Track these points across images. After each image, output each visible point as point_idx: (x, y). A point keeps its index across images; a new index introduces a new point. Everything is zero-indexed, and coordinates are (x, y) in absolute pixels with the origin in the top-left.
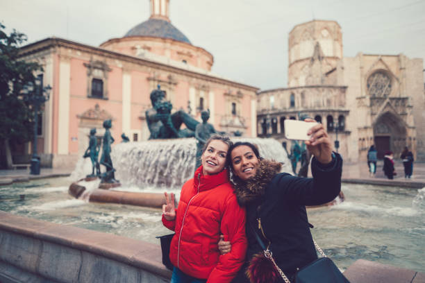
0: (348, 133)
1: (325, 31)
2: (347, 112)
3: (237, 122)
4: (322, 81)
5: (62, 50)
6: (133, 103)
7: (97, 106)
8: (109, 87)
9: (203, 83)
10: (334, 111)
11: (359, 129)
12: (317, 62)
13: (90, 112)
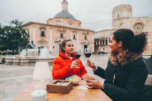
1: (125, 8)
3: (86, 42)
4: (119, 27)
5: (33, 25)
6: (53, 38)
7: (43, 39)
8: (46, 33)
9: (75, 30)
12: (118, 20)
13: (41, 40)
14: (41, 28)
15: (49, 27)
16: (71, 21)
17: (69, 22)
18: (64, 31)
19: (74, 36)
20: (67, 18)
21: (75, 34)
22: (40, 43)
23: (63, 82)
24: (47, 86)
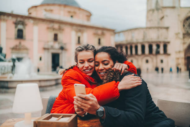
0: (169, 55)
2: (169, 42)
4: (158, 23)
5: (2, 17)
6: (39, 41)
7: (20, 43)
10: (160, 42)
11: (176, 52)
12: (156, 12)
13: (16, 46)
14: (16, 24)
15: (31, 21)
16: (72, 10)
17: (69, 12)
18: (60, 29)
19: (79, 38)
20: (65, 6)
21: (79, 34)
22: (14, 51)
23: (62, 116)
24: (35, 123)
